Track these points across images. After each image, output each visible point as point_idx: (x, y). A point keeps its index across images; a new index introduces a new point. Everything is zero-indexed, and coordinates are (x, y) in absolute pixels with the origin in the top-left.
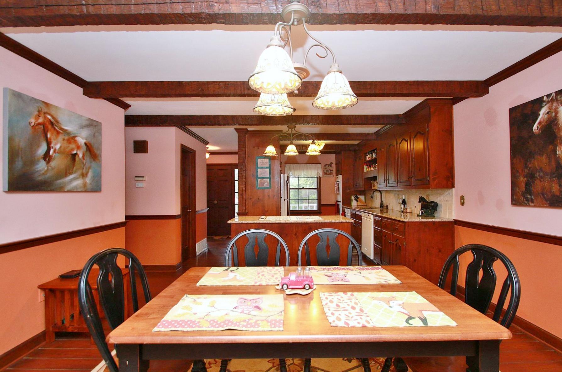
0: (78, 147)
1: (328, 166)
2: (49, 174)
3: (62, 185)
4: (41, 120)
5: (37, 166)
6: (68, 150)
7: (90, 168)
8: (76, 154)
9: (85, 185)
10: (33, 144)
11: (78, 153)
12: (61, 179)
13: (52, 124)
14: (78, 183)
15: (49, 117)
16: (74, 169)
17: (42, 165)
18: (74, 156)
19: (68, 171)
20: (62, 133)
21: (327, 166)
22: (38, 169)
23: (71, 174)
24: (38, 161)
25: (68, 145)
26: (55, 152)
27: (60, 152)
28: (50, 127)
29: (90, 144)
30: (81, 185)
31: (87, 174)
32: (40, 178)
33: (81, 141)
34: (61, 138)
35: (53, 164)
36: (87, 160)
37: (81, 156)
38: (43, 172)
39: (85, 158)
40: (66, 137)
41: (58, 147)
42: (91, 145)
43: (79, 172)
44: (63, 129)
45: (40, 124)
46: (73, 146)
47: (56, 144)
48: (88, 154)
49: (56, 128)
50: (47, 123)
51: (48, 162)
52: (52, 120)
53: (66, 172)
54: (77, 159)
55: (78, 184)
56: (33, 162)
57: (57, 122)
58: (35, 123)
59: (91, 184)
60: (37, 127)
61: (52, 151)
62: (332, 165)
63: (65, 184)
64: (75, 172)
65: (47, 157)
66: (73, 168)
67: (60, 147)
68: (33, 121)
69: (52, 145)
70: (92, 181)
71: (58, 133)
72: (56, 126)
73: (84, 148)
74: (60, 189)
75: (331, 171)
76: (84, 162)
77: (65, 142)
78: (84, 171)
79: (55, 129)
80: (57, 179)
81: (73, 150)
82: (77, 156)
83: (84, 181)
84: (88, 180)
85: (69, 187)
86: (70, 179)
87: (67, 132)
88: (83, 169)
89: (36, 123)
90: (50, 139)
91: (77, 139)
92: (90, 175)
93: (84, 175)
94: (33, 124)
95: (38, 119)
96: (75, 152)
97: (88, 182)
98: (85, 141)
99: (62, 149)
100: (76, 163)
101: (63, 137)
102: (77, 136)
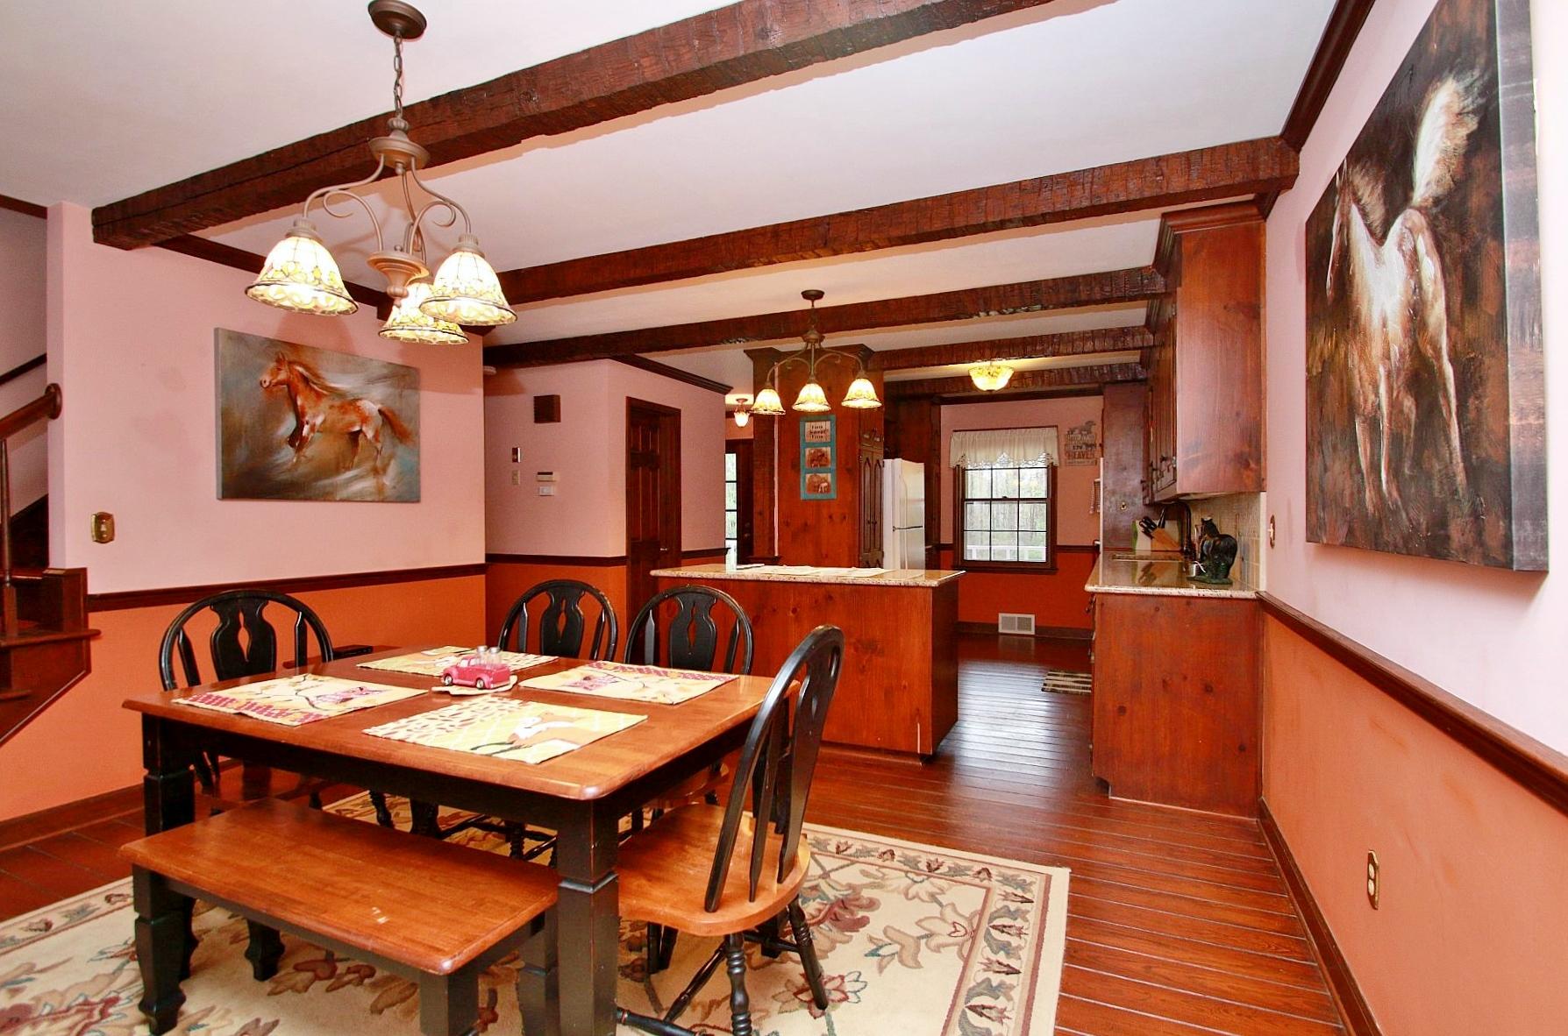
0: (365, 420)
1: (1081, 433)
2: (302, 469)
3: (328, 489)
4: (282, 376)
5: (277, 457)
6: (340, 425)
7: (391, 457)
8: (360, 431)
9: (380, 489)
10: (268, 418)
11: (364, 429)
12: (327, 477)
13: (306, 380)
14: (367, 484)
15: (300, 369)
16: (356, 460)
17: (287, 455)
18: (355, 437)
19: (341, 465)
20: (326, 395)
21: (1077, 431)
22: (279, 462)
23: (348, 469)
24: (279, 448)
25: (341, 417)
26: (312, 429)
27: (325, 429)
28: (301, 386)
29: (392, 412)
30: (372, 489)
31: (384, 470)
32: (283, 477)
33: (370, 406)
34: (325, 404)
35: (309, 451)
37: (370, 434)
38: (289, 466)
39: (380, 439)
40: (337, 403)
41: (319, 421)
42: (394, 414)
43: (368, 465)
44: (331, 388)
45: (280, 383)
46: (353, 417)
47: (315, 416)
48: (388, 430)
49: (316, 387)
50: (296, 380)
51: (299, 450)
52: (306, 374)
53: (338, 467)
54: (361, 441)
55: (363, 488)
56: (270, 449)
57: (317, 376)
58: (270, 382)
59: (394, 487)
60: (275, 389)
61: (306, 429)
62: (1093, 429)
63: (335, 487)
64: (358, 466)
65: (296, 439)
66: (354, 458)
67: (324, 421)
68: (267, 378)
69: (307, 418)
70: (398, 482)
71: (319, 396)
72: (315, 384)
73: (379, 419)
74: (326, 496)
75: (1087, 445)
76: (379, 446)
77: (336, 411)
78: (379, 463)
79: (312, 389)
80: (317, 479)
81: (352, 424)
82: (361, 435)
83: (378, 482)
84: (388, 480)
85: (344, 494)
86: (347, 479)
87: (339, 392)
88: (376, 459)
89: (275, 381)
90: (303, 407)
91: (359, 403)
92: (392, 470)
93: (376, 472)
94: (267, 384)
95: (278, 374)
96: (357, 428)
97: (387, 483)
98: (379, 406)
99: (327, 425)
100: (360, 448)
101: (330, 403)
102: (361, 399)
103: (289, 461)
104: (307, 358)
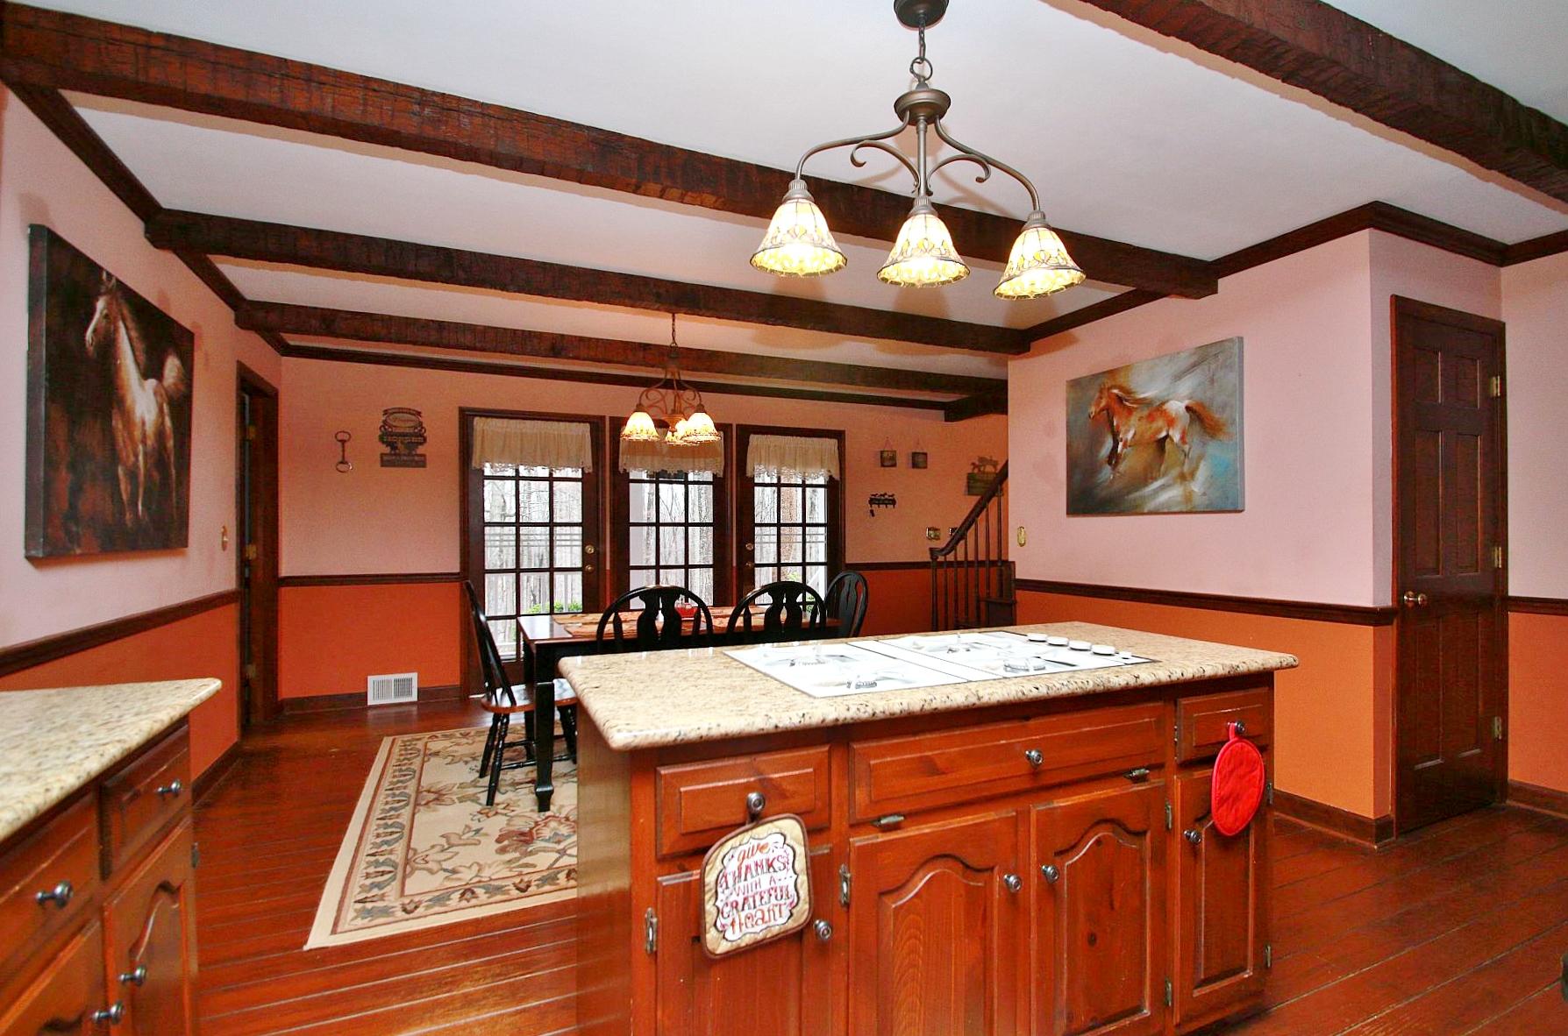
0: (1171, 422)
2: (1117, 486)
3: (1137, 503)
4: (1103, 403)
5: (1100, 476)
6: (1148, 434)
7: (1201, 457)
8: (1167, 436)
9: (1188, 498)
10: (1096, 443)
11: (1171, 433)
12: (1137, 489)
13: (1120, 399)
14: (1174, 494)
15: (1116, 391)
16: (1163, 468)
17: (1107, 473)
18: (1161, 443)
19: (1149, 475)
20: (1137, 408)
22: (1099, 481)
23: (1155, 479)
24: (1101, 467)
25: (1148, 426)
26: (1125, 446)
27: (1136, 443)
28: (1116, 406)
29: (1201, 405)
30: (1179, 499)
31: (1193, 474)
32: (1104, 493)
33: (1177, 407)
34: (1134, 419)
35: (1122, 467)
36: (1195, 442)
37: (1176, 437)
38: (1106, 484)
39: (1186, 439)
40: (1145, 413)
41: (1130, 436)
42: (1204, 407)
43: (1175, 472)
45: (1102, 410)
46: (1160, 423)
47: (1127, 432)
48: (1197, 427)
49: (1128, 403)
50: (1113, 403)
51: (1114, 467)
52: (1120, 394)
53: (1146, 477)
54: (1168, 446)
55: (1170, 498)
56: (1092, 470)
57: (1129, 392)
59: (1204, 494)
60: (1100, 416)
61: (1120, 447)
63: (1143, 500)
64: (1164, 475)
65: (1114, 457)
66: (1161, 466)
67: (1135, 435)
68: (1093, 409)
69: (1121, 436)
70: (1209, 488)
71: (1130, 411)
72: (1127, 400)
73: (1187, 417)
74: (1134, 510)
76: (1186, 447)
77: (1144, 421)
78: (1186, 469)
79: (1125, 406)
80: (1129, 492)
81: (1160, 431)
82: (1168, 440)
83: (1185, 490)
84: (1196, 487)
85: (1150, 506)
86: (1154, 490)
87: (1147, 401)
88: (1183, 464)
89: (1098, 410)
90: (1118, 426)
91: (1165, 407)
92: (1202, 473)
93: (1183, 478)
94: (1094, 413)
95: (1100, 402)
96: (1163, 434)
97: (1196, 490)
98: (1187, 402)
99: (1137, 437)
100: (1166, 454)
101: (1139, 415)
102: (1167, 401)
103: (1107, 479)
104: (1121, 380)
